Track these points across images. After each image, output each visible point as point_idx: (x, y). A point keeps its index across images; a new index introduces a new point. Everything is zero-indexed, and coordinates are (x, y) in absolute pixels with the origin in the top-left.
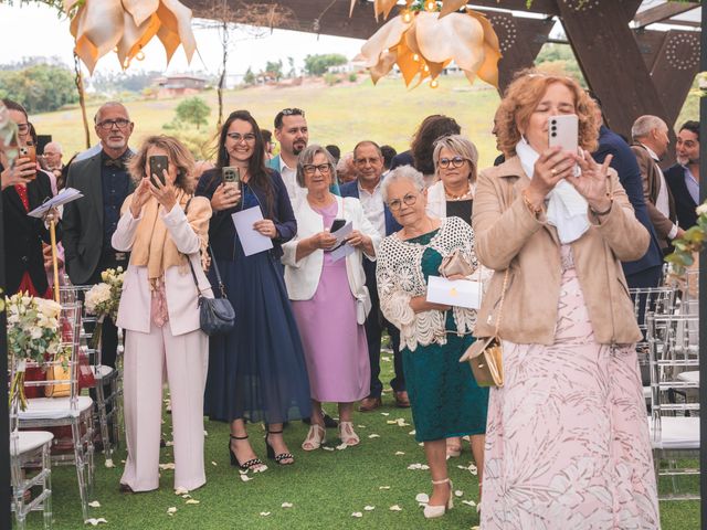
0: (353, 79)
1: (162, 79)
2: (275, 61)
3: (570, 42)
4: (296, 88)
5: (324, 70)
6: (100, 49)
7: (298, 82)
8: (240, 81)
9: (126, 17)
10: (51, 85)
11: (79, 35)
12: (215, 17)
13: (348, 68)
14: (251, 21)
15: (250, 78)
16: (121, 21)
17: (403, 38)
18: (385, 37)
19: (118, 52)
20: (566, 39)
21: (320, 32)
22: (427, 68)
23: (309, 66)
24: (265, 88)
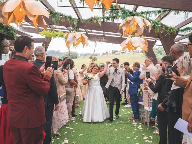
0: (119, 54)
1: (90, 54)
2: (107, 51)
3: (163, 45)
4: (110, 55)
5: (115, 53)
6: (70, 44)
7: (111, 55)
8: (102, 54)
9: (75, 38)
10: (74, 55)
11: (67, 42)
12: (93, 40)
13: (119, 52)
14: (100, 41)
15: (103, 54)
16: (74, 39)
17: (129, 42)
18: (125, 43)
19: (73, 45)
20: (162, 45)
21: (113, 43)
22: (133, 48)
23: (112, 52)
24: (105, 55)
